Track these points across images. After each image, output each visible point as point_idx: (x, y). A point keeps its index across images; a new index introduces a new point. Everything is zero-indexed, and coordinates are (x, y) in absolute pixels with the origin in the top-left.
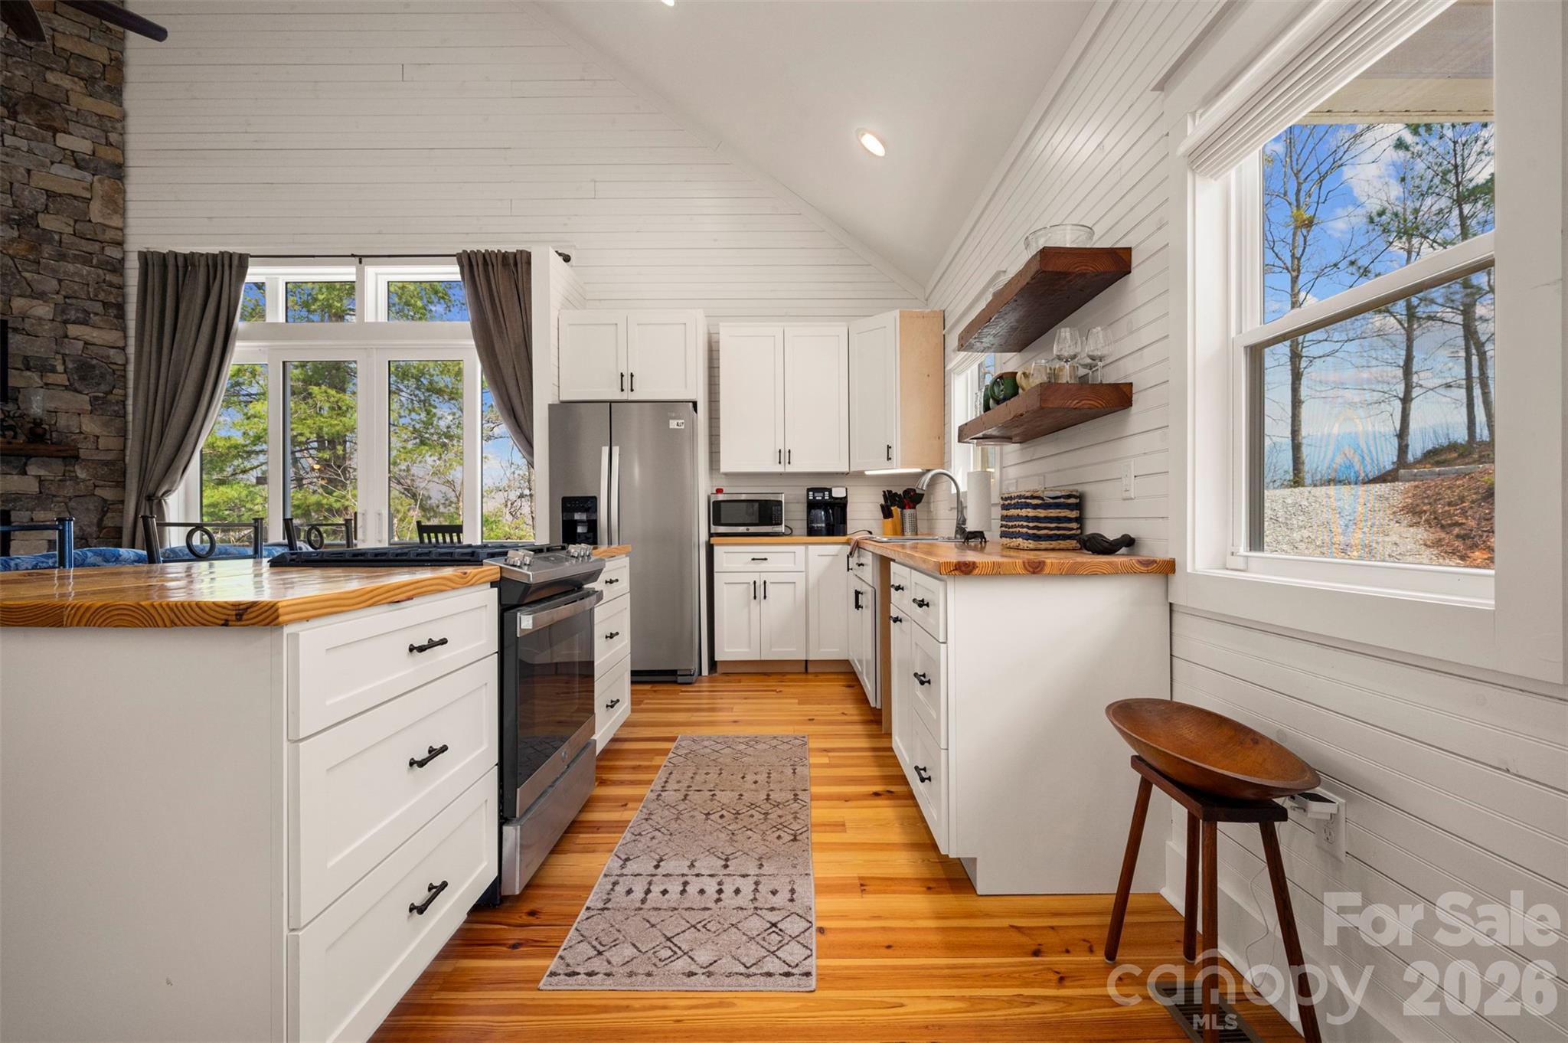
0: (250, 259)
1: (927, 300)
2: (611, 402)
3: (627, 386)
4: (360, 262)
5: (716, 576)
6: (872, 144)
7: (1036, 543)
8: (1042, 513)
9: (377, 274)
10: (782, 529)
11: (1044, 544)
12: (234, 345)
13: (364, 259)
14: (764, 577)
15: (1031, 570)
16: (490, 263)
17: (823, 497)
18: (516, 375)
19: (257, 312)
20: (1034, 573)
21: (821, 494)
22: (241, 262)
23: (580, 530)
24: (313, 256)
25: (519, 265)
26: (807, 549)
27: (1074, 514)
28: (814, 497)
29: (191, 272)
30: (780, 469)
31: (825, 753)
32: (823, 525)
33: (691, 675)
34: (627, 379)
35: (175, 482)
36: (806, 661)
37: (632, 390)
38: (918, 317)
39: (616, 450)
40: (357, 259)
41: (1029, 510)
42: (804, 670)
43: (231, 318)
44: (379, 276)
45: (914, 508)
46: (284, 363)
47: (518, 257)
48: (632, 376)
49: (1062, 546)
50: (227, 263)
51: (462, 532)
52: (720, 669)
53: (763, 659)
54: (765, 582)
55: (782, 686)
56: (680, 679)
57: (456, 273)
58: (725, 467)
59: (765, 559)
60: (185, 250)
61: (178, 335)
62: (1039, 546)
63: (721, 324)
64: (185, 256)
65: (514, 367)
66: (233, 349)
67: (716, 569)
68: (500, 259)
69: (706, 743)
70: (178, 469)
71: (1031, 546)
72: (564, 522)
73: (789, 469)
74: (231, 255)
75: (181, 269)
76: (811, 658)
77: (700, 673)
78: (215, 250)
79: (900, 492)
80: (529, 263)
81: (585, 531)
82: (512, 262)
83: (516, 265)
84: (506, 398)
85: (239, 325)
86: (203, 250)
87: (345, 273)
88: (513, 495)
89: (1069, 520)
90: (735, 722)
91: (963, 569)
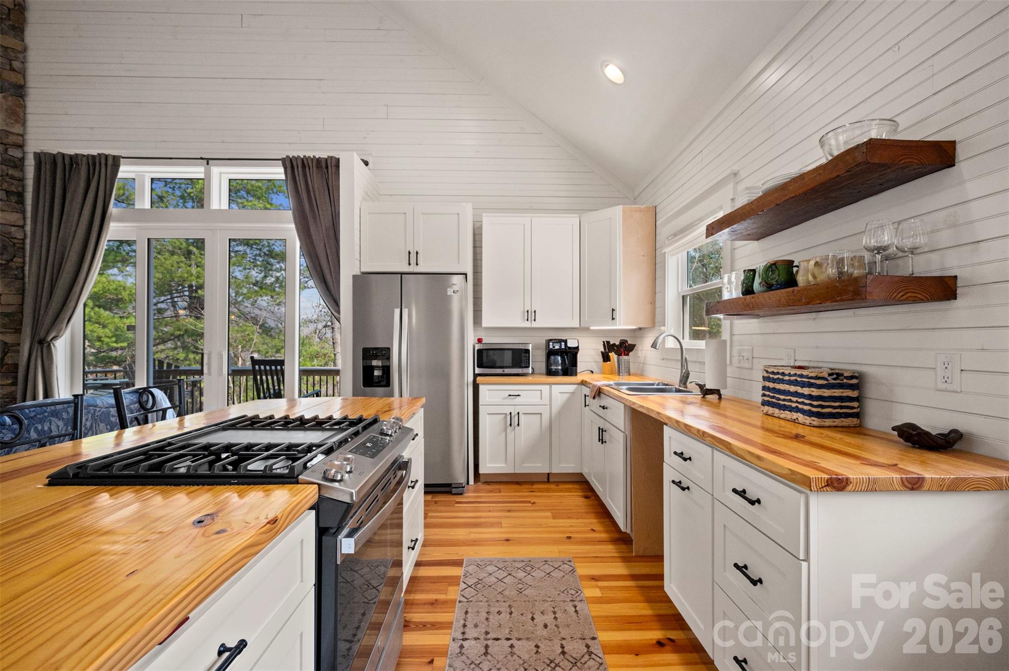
0: (121, 159)
1: (635, 199)
2: (402, 274)
3: (413, 261)
4: (208, 164)
5: (481, 407)
6: (613, 73)
7: (820, 420)
8: (827, 393)
9: (221, 173)
10: (530, 370)
11: (828, 422)
12: (109, 225)
13: (210, 162)
14: (518, 409)
15: (910, 486)
16: (307, 165)
17: (561, 346)
18: (326, 251)
19: (127, 200)
20: (912, 489)
21: (559, 344)
22: (115, 162)
23: (377, 373)
24: (171, 158)
25: (329, 168)
26: (551, 388)
27: (854, 394)
28: (554, 347)
29: (75, 168)
30: (527, 324)
31: (594, 583)
32: (560, 368)
33: (462, 487)
34: (413, 256)
35: (61, 330)
36: (548, 474)
37: (417, 264)
38: (636, 211)
39: (405, 312)
40: (205, 161)
41: (813, 389)
42: (546, 480)
43: (106, 204)
44: (223, 175)
45: (628, 355)
46: (149, 239)
47: (329, 161)
48: (417, 253)
49: (844, 424)
50: (103, 162)
51: (284, 365)
52: (482, 479)
53: (516, 472)
54: (518, 413)
55: (535, 496)
56: (454, 491)
57: (282, 174)
58: (485, 323)
59: (519, 395)
60: (72, 152)
61: (64, 217)
62: (823, 424)
63: (483, 214)
64: (71, 157)
65: (325, 246)
66: (108, 228)
67: (481, 402)
68: (315, 163)
69: (491, 569)
70: (64, 319)
71: (815, 423)
72: (364, 367)
73: (535, 325)
74: (106, 156)
75: (67, 167)
76: (553, 472)
77: (468, 483)
78: (94, 152)
79: (617, 343)
80: (338, 166)
81: (381, 374)
82: (324, 165)
83: (327, 167)
84: (319, 269)
85: (113, 209)
86: (85, 152)
87: (196, 171)
88: (320, 326)
89: (851, 399)
90: (507, 540)
91: (836, 485)
